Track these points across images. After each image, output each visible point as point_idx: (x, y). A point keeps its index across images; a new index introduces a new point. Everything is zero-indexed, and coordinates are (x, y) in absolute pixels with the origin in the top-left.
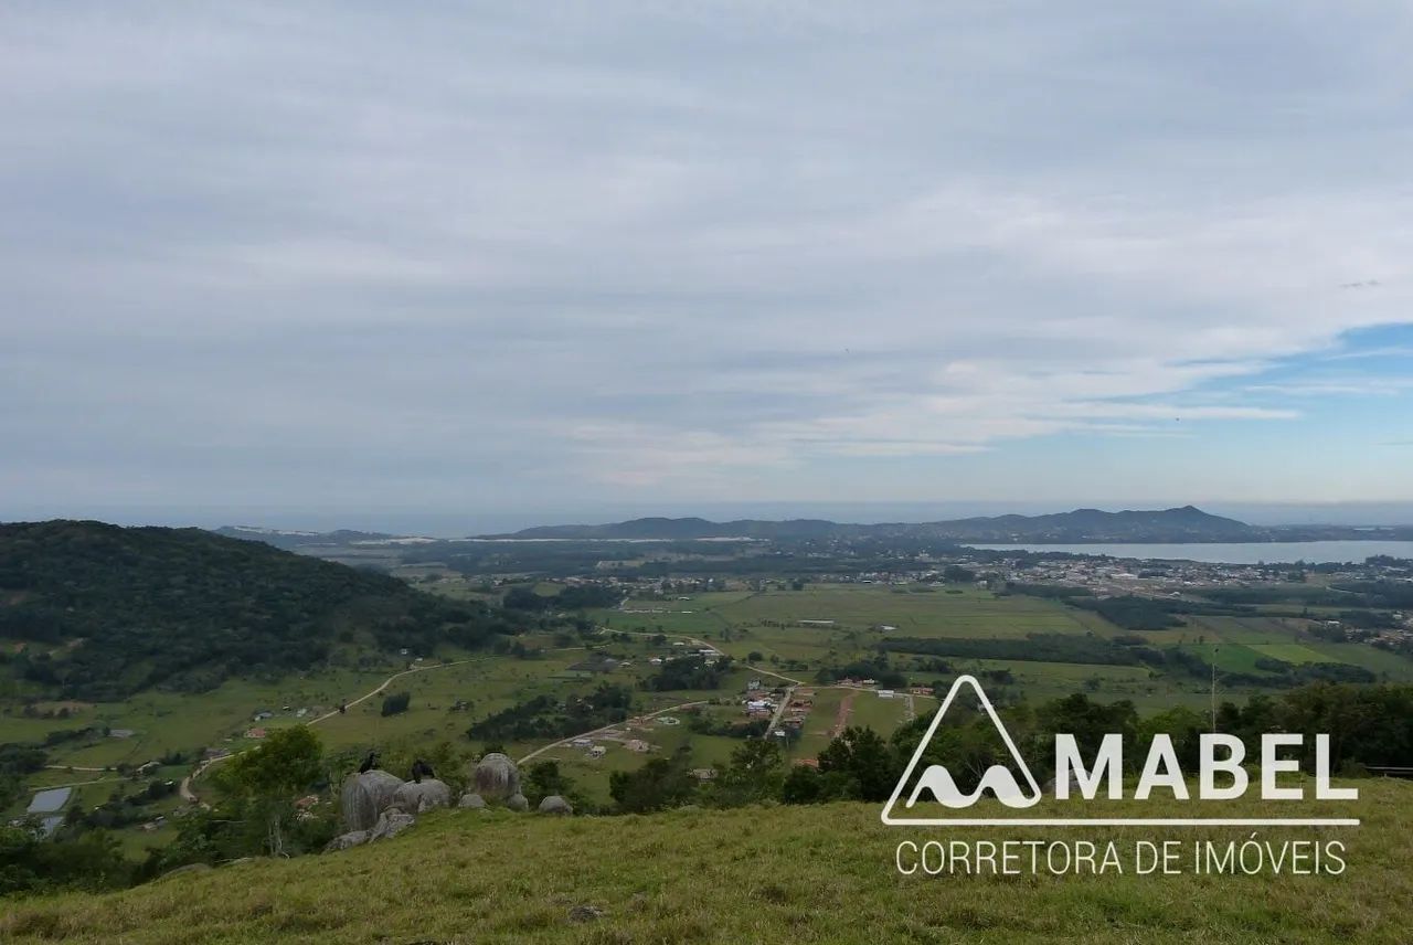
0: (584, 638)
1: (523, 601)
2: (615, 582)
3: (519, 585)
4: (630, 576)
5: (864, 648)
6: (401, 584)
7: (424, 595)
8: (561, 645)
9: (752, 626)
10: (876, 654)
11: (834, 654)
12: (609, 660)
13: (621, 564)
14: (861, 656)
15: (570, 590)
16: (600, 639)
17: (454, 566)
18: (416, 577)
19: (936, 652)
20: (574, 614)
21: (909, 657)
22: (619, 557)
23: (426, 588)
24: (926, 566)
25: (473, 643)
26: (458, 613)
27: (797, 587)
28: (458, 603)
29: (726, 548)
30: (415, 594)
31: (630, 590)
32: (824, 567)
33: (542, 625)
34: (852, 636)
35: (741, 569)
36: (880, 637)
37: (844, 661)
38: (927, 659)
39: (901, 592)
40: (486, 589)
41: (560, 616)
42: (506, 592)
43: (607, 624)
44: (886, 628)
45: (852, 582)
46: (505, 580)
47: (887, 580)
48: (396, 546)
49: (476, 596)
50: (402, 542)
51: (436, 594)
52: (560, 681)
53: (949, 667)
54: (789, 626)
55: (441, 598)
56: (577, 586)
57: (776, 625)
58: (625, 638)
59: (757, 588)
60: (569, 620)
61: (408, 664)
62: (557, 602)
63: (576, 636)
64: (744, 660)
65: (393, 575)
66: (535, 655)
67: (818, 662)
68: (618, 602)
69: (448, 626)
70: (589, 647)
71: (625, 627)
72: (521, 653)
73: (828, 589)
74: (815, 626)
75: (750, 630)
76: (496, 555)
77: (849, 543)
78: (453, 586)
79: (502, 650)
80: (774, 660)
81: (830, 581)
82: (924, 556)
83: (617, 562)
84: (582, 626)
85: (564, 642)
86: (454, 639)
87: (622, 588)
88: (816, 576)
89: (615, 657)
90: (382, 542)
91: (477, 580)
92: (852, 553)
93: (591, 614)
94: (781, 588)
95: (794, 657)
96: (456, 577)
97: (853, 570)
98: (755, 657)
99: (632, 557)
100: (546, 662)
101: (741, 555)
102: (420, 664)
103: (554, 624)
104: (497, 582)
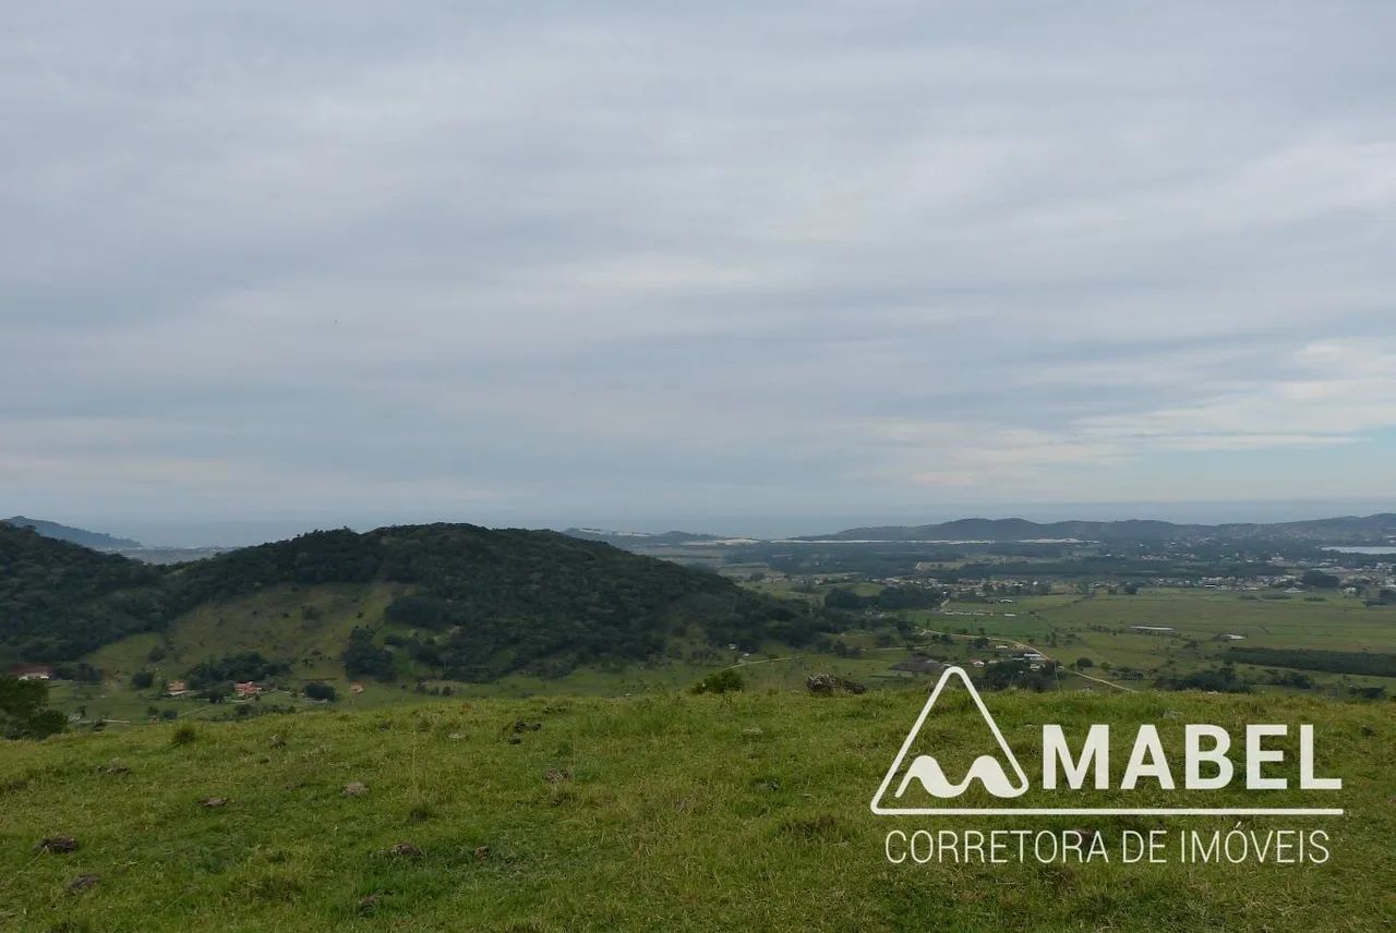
0: (905, 638)
1: (844, 601)
2: (935, 583)
3: (839, 586)
4: (950, 577)
5: (1207, 658)
6: (728, 583)
7: (750, 593)
8: (881, 646)
9: (1080, 630)
10: (1220, 665)
11: (1171, 663)
12: (930, 661)
13: (940, 566)
14: (1205, 666)
15: (889, 592)
16: (919, 640)
17: (779, 566)
18: (740, 574)
19: (1292, 664)
20: (894, 615)
21: (1260, 669)
22: (939, 558)
23: (750, 587)
24: (1281, 571)
25: (796, 640)
26: (782, 612)
27: (1131, 591)
28: (783, 602)
29: (1052, 550)
30: (740, 592)
31: (950, 592)
32: (1162, 571)
33: (862, 624)
34: (1193, 644)
35: (1067, 572)
36: (1226, 646)
37: (1184, 670)
38: (1282, 671)
39: (1252, 598)
40: (808, 589)
41: (881, 615)
42: (827, 590)
43: (928, 625)
44: (1233, 637)
45: (1193, 586)
46: (826, 581)
47: (1234, 585)
48: (722, 547)
49: (796, 595)
50: (729, 542)
51: (760, 592)
52: (882, 680)
53: (1309, 682)
54: (1121, 631)
55: (766, 597)
56: (896, 587)
57: (1107, 630)
58: (946, 640)
59: (1086, 592)
60: (891, 621)
61: (736, 659)
62: (875, 602)
63: (896, 636)
64: (1073, 665)
65: (721, 574)
66: (855, 654)
67: (1155, 671)
68: (939, 604)
69: (775, 623)
70: (910, 648)
71: (946, 629)
72: (842, 652)
73: (1164, 593)
74: (1150, 633)
75: (1078, 635)
76: (816, 556)
77: (1189, 545)
78: (776, 586)
79: (824, 647)
80: (1105, 667)
81: (1169, 586)
82: (1278, 560)
83: (936, 564)
84: (903, 627)
85: (885, 641)
86: (775, 635)
87: (943, 589)
88: (1151, 579)
89: (935, 658)
90: (709, 543)
91: (798, 580)
92: (1193, 556)
93: (911, 615)
94: (1111, 592)
95: (1131, 665)
96: (779, 577)
97: (1194, 574)
98: (1085, 663)
99: (953, 558)
100: (867, 661)
101: (1069, 558)
102: (747, 659)
103: (876, 624)
104: (817, 582)
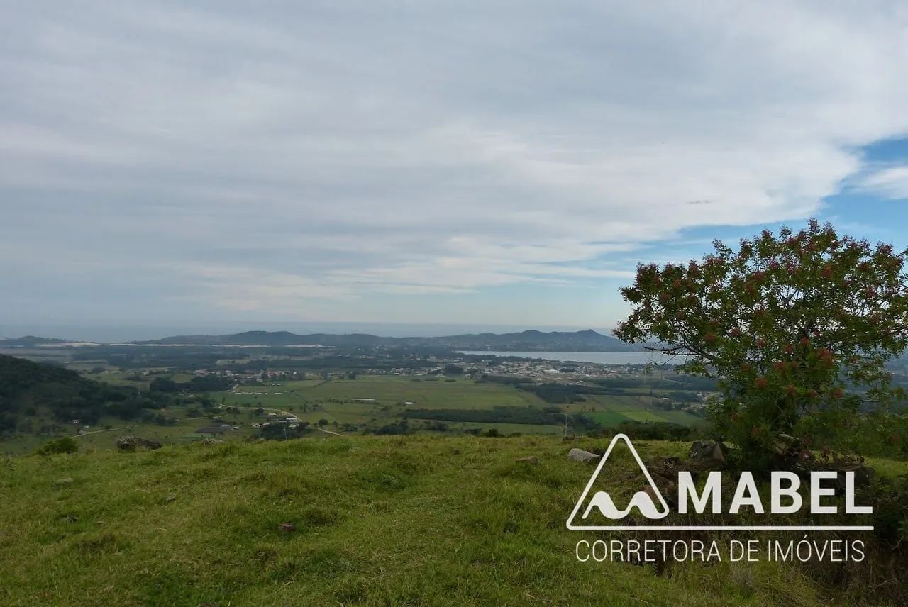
0: (208, 411)
1: (163, 390)
2: (229, 373)
3: (160, 376)
4: (239, 370)
5: (393, 416)
6: (74, 375)
7: (92, 382)
8: (190, 416)
9: (321, 402)
10: (400, 419)
11: (374, 420)
12: (225, 425)
13: (234, 362)
14: (392, 421)
15: (197, 379)
16: (218, 411)
17: (114, 362)
18: (85, 369)
19: (438, 418)
20: (201, 395)
21: (421, 421)
22: (233, 357)
23: (92, 377)
24: (433, 364)
25: (127, 414)
26: (116, 395)
27: (352, 377)
28: (117, 388)
29: (305, 352)
30: (84, 382)
31: (240, 379)
32: (371, 364)
33: (177, 402)
34: (386, 409)
35: (313, 365)
36: (403, 409)
37: (381, 424)
38: (432, 422)
39: (418, 380)
40: (137, 378)
41: (190, 396)
42: (153, 378)
43: (223, 401)
44: (408, 403)
45: (386, 374)
46: (151, 373)
47: (409, 373)
48: (70, 348)
49: (128, 383)
50: (76, 345)
51: (100, 381)
52: (190, 440)
53: (446, 427)
54: (346, 402)
55: (105, 384)
56: (202, 376)
57: (337, 402)
58: (236, 411)
59: (326, 378)
60: (198, 399)
61: (78, 430)
62: (187, 387)
63: (201, 410)
64: (316, 424)
65: (69, 368)
66: (172, 423)
67: (364, 425)
68: (231, 387)
69: (110, 404)
70: (210, 417)
71: (236, 403)
72: (161, 422)
73: (371, 378)
74: (363, 402)
75: (320, 405)
76: (144, 355)
77: (386, 349)
78: (112, 376)
79: (148, 420)
80: (336, 424)
81: (372, 374)
82: (433, 358)
83: (231, 361)
84: (206, 403)
85: (193, 414)
86: (112, 412)
87: (235, 377)
88: (364, 370)
89: (227, 423)
90: (58, 346)
91: (131, 372)
92: (388, 356)
93: (212, 395)
94: (341, 378)
95: (349, 422)
96: (116, 370)
97: (387, 367)
98: (323, 423)
99: (241, 357)
100: (178, 428)
101: (316, 356)
102: (88, 430)
103: (186, 402)
104: (145, 374)
